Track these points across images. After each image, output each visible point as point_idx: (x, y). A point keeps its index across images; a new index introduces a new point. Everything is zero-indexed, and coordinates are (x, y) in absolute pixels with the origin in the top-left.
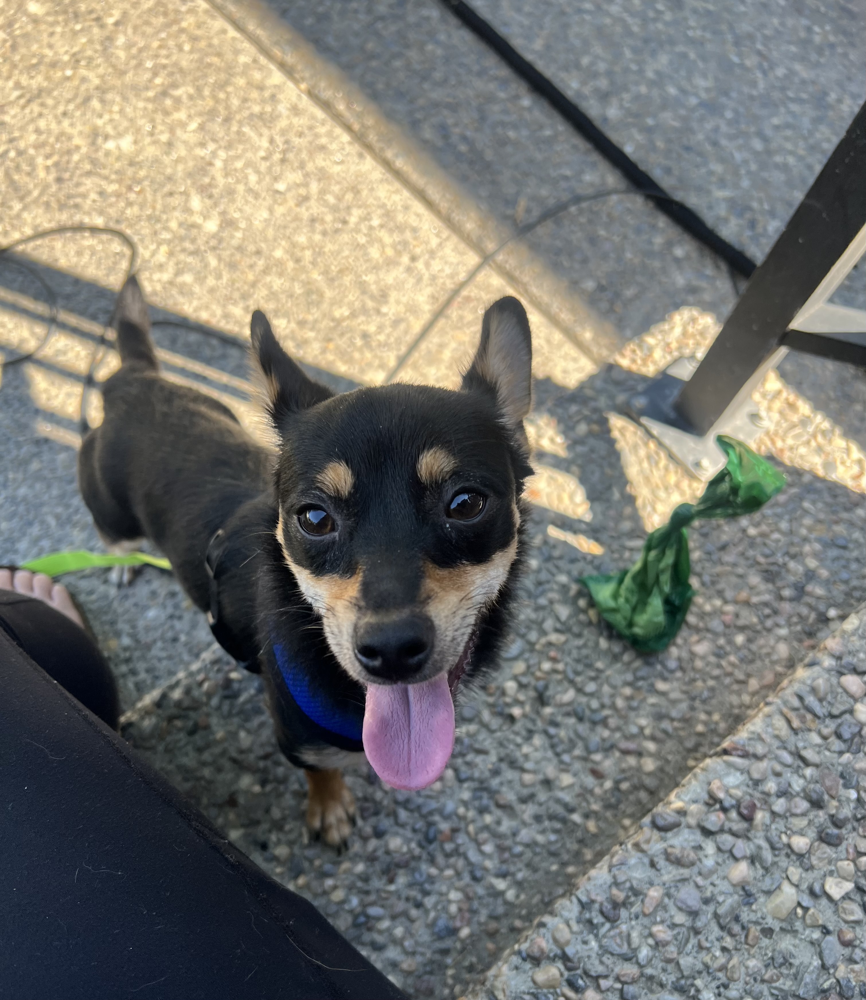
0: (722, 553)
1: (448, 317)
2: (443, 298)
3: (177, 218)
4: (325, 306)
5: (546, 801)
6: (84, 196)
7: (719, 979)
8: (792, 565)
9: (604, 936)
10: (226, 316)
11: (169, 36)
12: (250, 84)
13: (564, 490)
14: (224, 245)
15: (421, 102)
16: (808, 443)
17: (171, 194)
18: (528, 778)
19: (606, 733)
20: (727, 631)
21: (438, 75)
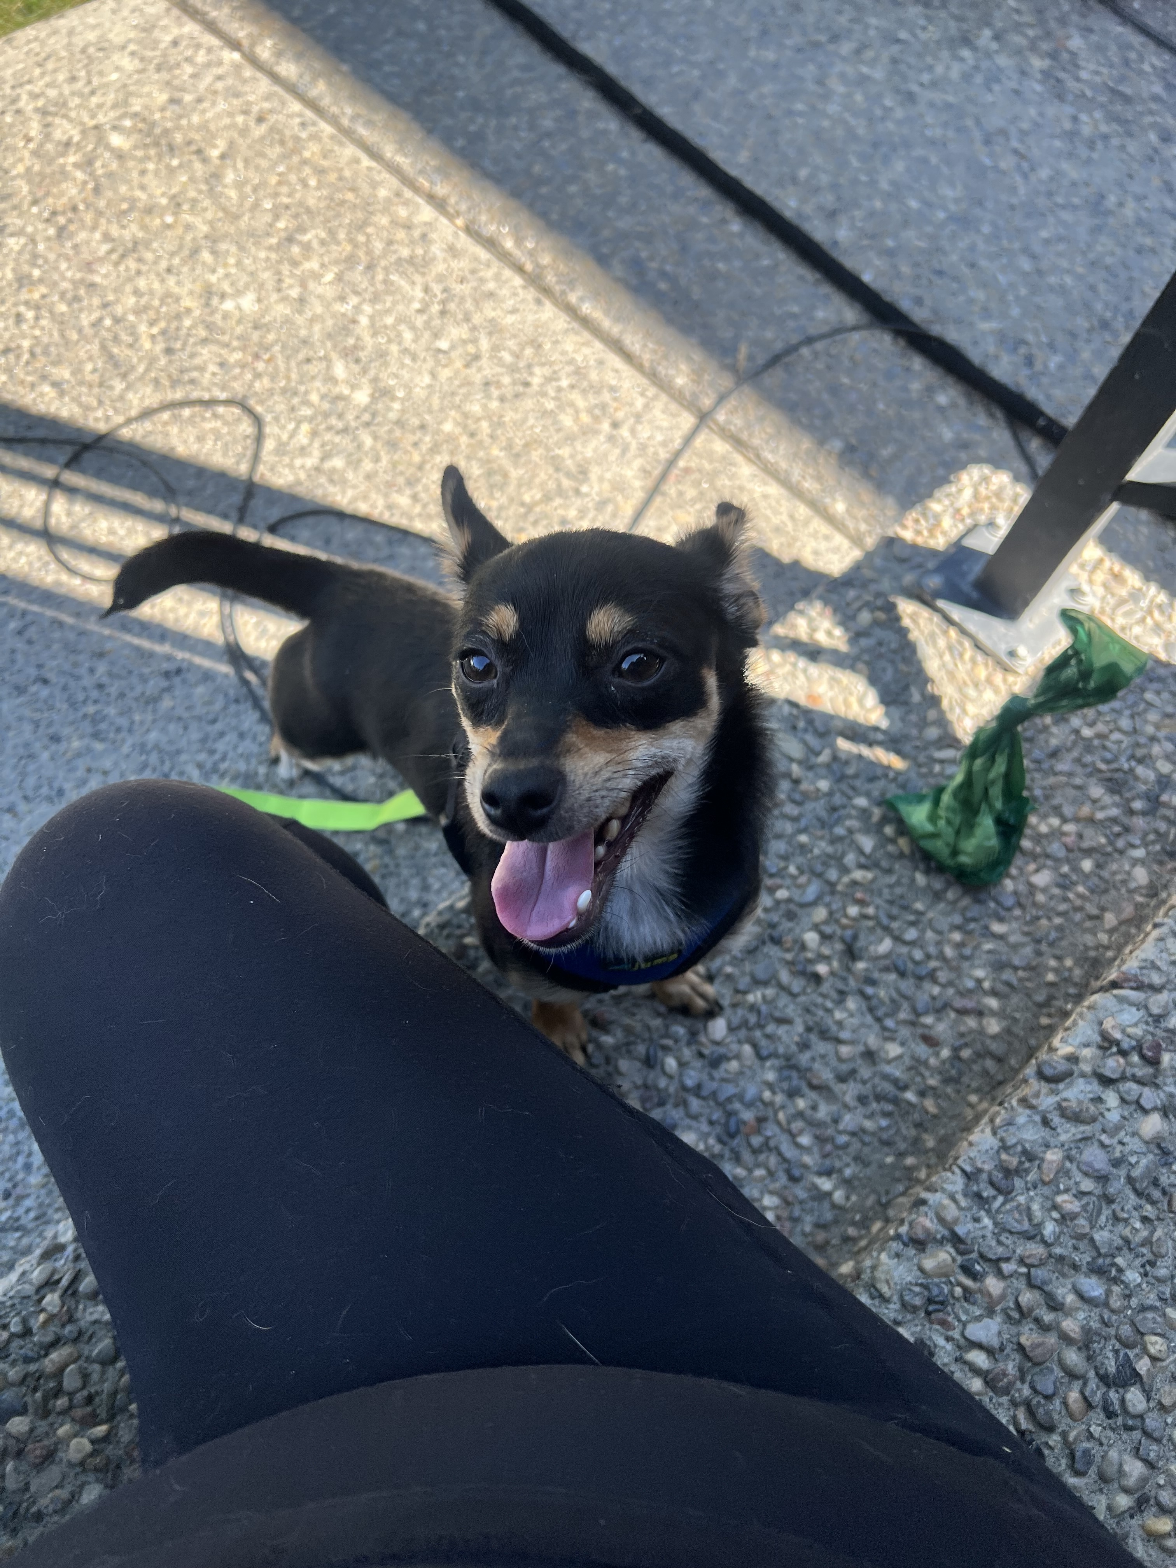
0: (1053, 761)
1: (664, 494)
2: (657, 472)
3: (318, 389)
4: (511, 489)
5: (871, 1078)
6: (202, 369)
7: (1143, 1255)
8: (1140, 770)
9: (998, 1211)
10: (390, 507)
11: (289, 169)
12: (395, 223)
13: (851, 694)
14: (379, 419)
15: (606, 233)
16: (1143, 620)
17: (308, 360)
18: (845, 1050)
19: (936, 990)
20: (1071, 855)
21: (623, 200)
